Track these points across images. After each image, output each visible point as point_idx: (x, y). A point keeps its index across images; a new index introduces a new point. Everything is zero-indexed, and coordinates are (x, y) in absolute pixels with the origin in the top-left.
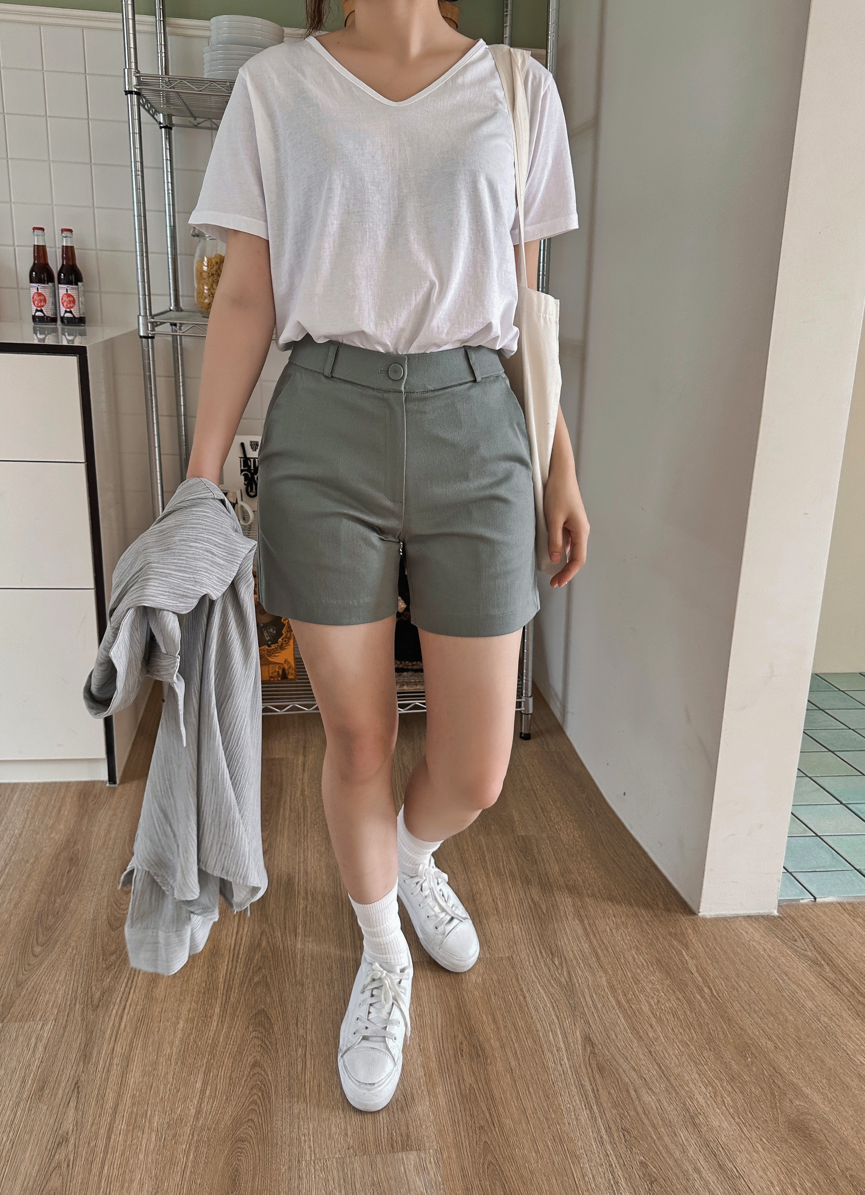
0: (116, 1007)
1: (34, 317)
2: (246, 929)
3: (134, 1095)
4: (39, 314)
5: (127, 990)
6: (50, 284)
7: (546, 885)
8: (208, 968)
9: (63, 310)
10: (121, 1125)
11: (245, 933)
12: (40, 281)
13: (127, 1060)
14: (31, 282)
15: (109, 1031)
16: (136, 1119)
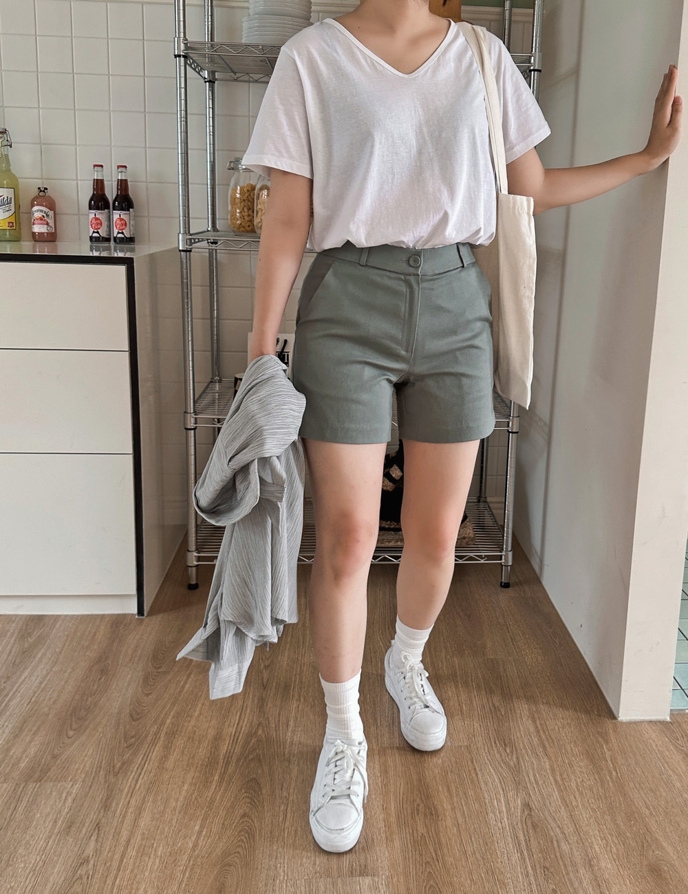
0: (133, 773)
1: (91, 238)
2: (246, 722)
3: (144, 833)
4: (95, 235)
5: (143, 762)
6: (106, 210)
7: (507, 695)
8: (211, 748)
9: (116, 231)
10: (132, 853)
11: (244, 724)
12: (98, 208)
13: (140, 811)
14: (90, 208)
15: (126, 790)
16: (144, 849)
